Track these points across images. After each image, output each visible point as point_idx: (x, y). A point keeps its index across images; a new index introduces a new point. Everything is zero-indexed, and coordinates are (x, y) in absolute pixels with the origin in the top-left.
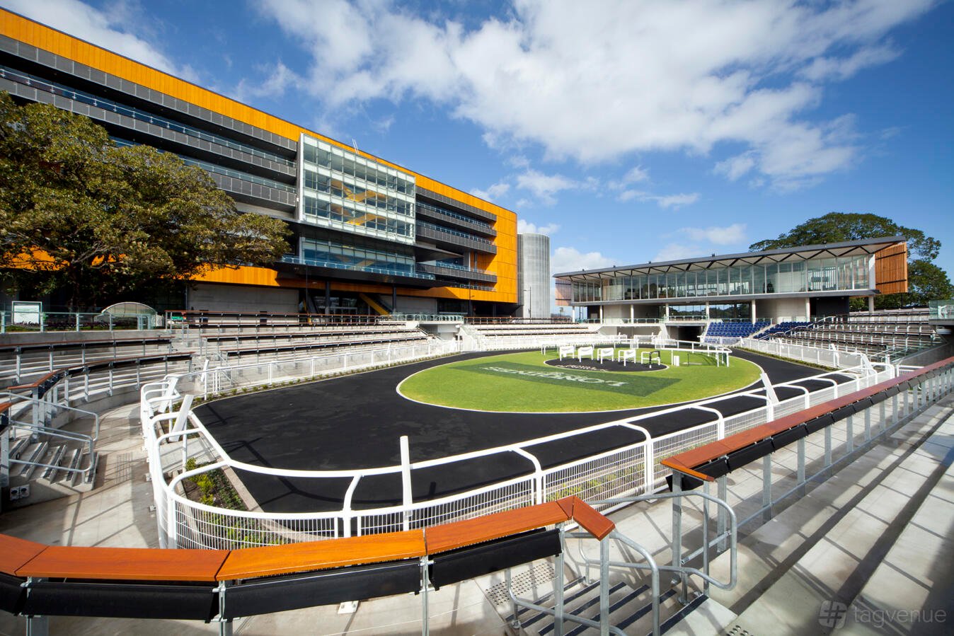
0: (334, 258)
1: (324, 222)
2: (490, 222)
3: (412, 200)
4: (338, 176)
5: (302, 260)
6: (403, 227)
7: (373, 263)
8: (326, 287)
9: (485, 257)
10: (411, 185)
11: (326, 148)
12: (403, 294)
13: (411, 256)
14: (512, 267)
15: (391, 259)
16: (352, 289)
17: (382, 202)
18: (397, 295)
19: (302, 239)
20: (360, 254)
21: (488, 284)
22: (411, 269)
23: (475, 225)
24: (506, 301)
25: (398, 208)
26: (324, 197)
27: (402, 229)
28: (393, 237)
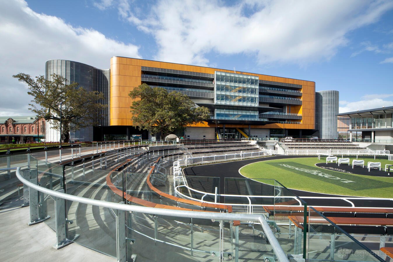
0: (227, 115)
1: (223, 103)
2: (298, 89)
3: (257, 87)
4: (228, 84)
5: (216, 118)
6: (253, 99)
7: (240, 116)
8: (223, 126)
9: (296, 107)
10: (256, 81)
11: (223, 74)
12: (253, 127)
13: (257, 111)
14: (312, 110)
15: (248, 113)
16: (233, 126)
17: (244, 90)
18: (251, 128)
19: (216, 110)
20: (235, 113)
21: (297, 120)
22: (257, 116)
23: (289, 92)
24: (307, 128)
25: (251, 91)
26: (223, 93)
27: (252, 100)
28: (249, 104)
